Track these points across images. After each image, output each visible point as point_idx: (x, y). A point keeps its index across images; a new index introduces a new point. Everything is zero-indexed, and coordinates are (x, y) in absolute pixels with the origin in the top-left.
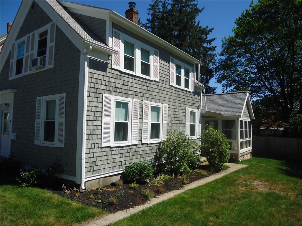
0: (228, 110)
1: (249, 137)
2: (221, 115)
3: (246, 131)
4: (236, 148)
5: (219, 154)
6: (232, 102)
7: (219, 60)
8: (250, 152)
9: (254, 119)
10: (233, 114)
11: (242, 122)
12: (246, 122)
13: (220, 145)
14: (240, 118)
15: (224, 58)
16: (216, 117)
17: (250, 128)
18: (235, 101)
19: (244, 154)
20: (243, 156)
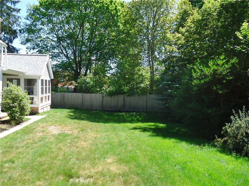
0: (30, 69)
1: (49, 93)
2: (23, 73)
3: (46, 88)
4: (37, 103)
5: (20, 108)
6: (34, 63)
7: (24, 23)
8: (49, 105)
9: (53, 78)
10: (35, 73)
11: (42, 81)
12: (46, 81)
13: (21, 100)
14: (41, 77)
15: (28, 22)
16: (18, 76)
17: (49, 85)
18: (36, 62)
19: (44, 107)
20: (43, 109)
